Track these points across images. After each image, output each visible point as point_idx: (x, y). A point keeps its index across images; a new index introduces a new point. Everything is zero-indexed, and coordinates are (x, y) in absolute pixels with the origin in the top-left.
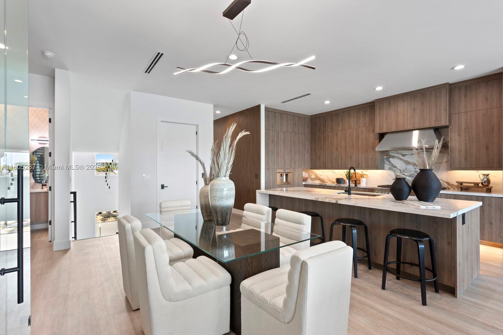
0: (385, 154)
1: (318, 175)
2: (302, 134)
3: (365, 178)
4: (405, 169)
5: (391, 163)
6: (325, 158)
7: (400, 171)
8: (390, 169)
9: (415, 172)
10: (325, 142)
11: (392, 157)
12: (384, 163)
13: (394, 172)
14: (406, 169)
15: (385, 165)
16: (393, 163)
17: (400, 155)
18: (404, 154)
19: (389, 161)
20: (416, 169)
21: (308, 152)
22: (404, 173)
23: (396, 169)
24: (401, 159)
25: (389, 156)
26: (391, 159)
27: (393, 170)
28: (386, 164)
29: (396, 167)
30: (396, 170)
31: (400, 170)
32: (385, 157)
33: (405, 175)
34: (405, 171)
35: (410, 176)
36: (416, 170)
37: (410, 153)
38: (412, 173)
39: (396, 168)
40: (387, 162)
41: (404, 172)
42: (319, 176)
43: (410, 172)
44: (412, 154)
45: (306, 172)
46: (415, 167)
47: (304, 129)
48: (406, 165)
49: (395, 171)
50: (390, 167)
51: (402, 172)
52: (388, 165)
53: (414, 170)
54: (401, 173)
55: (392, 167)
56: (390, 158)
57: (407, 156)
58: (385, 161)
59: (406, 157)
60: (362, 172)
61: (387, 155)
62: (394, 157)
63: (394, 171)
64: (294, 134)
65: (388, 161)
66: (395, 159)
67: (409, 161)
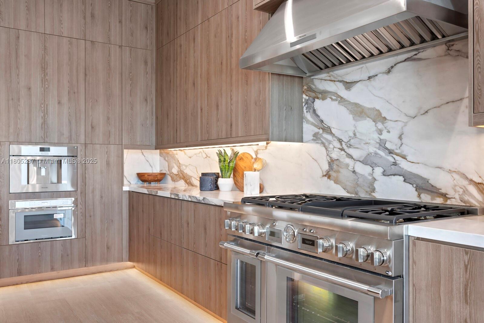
0: (305, 87)
1: (183, 165)
2: (121, 47)
3: (257, 173)
4: (351, 134)
5: (318, 116)
6: (177, 115)
7: (339, 146)
8: (316, 137)
9: (380, 145)
10: (177, 64)
11: (320, 96)
12: (302, 118)
13: (323, 149)
14: (355, 134)
15: (305, 126)
16: (322, 117)
17: (340, 85)
18: (348, 79)
19: (314, 111)
20: (380, 132)
21: (146, 100)
22: (351, 151)
23: (329, 137)
24: (342, 98)
25: (314, 91)
26: (318, 104)
27: (323, 143)
28: (308, 122)
29: (328, 130)
30: (330, 142)
31: (340, 141)
32: (304, 96)
33: (352, 158)
34: (352, 142)
35: (364, 162)
36: (382, 137)
37: (365, 76)
38: (372, 149)
39: (331, 133)
40: (308, 116)
41: (350, 146)
42: (184, 167)
43: (365, 147)
44: (370, 78)
45: (165, 159)
46: (380, 126)
47: (132, 35)
48: (353, 122)
49: (327, 144)
50: (316, 130)
51: (345, 147)
52: (313, 124)
53: (376, 136)
54: (342, 150)
55: (321, 131)
56: (316, 100)
57: (358, 85)
58: (305, 111)
59: (356, 88)
60: (256, 153)
61: (310, 89)
62: (324, 95)
63: (325, 146)
64: (89, 44)
65: (311, 111)
66: (328, 100)
67: (361, 104)
